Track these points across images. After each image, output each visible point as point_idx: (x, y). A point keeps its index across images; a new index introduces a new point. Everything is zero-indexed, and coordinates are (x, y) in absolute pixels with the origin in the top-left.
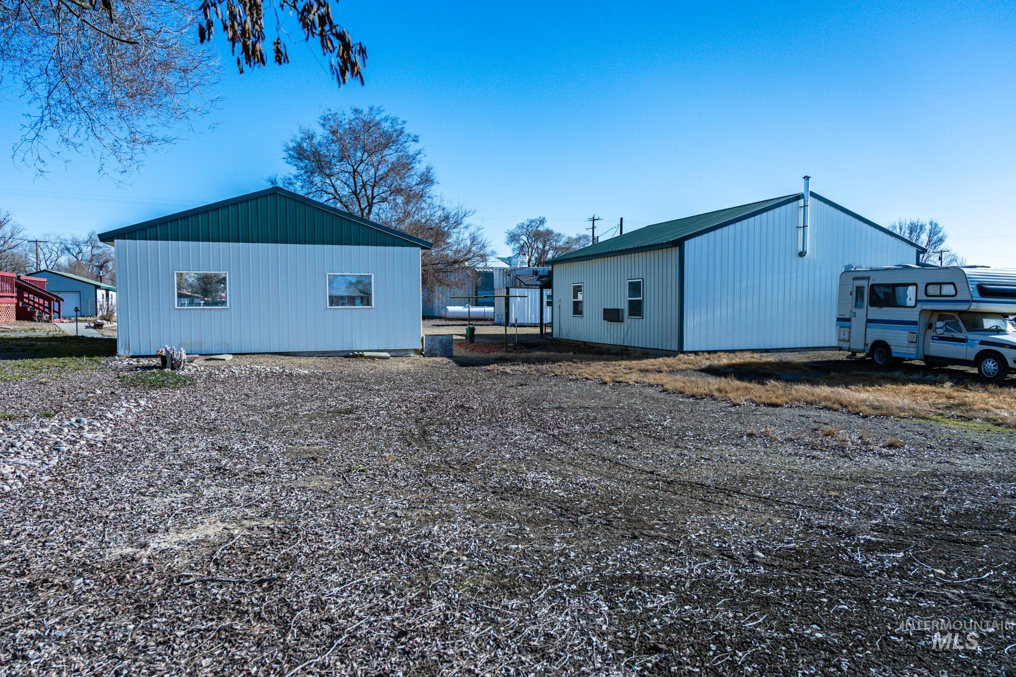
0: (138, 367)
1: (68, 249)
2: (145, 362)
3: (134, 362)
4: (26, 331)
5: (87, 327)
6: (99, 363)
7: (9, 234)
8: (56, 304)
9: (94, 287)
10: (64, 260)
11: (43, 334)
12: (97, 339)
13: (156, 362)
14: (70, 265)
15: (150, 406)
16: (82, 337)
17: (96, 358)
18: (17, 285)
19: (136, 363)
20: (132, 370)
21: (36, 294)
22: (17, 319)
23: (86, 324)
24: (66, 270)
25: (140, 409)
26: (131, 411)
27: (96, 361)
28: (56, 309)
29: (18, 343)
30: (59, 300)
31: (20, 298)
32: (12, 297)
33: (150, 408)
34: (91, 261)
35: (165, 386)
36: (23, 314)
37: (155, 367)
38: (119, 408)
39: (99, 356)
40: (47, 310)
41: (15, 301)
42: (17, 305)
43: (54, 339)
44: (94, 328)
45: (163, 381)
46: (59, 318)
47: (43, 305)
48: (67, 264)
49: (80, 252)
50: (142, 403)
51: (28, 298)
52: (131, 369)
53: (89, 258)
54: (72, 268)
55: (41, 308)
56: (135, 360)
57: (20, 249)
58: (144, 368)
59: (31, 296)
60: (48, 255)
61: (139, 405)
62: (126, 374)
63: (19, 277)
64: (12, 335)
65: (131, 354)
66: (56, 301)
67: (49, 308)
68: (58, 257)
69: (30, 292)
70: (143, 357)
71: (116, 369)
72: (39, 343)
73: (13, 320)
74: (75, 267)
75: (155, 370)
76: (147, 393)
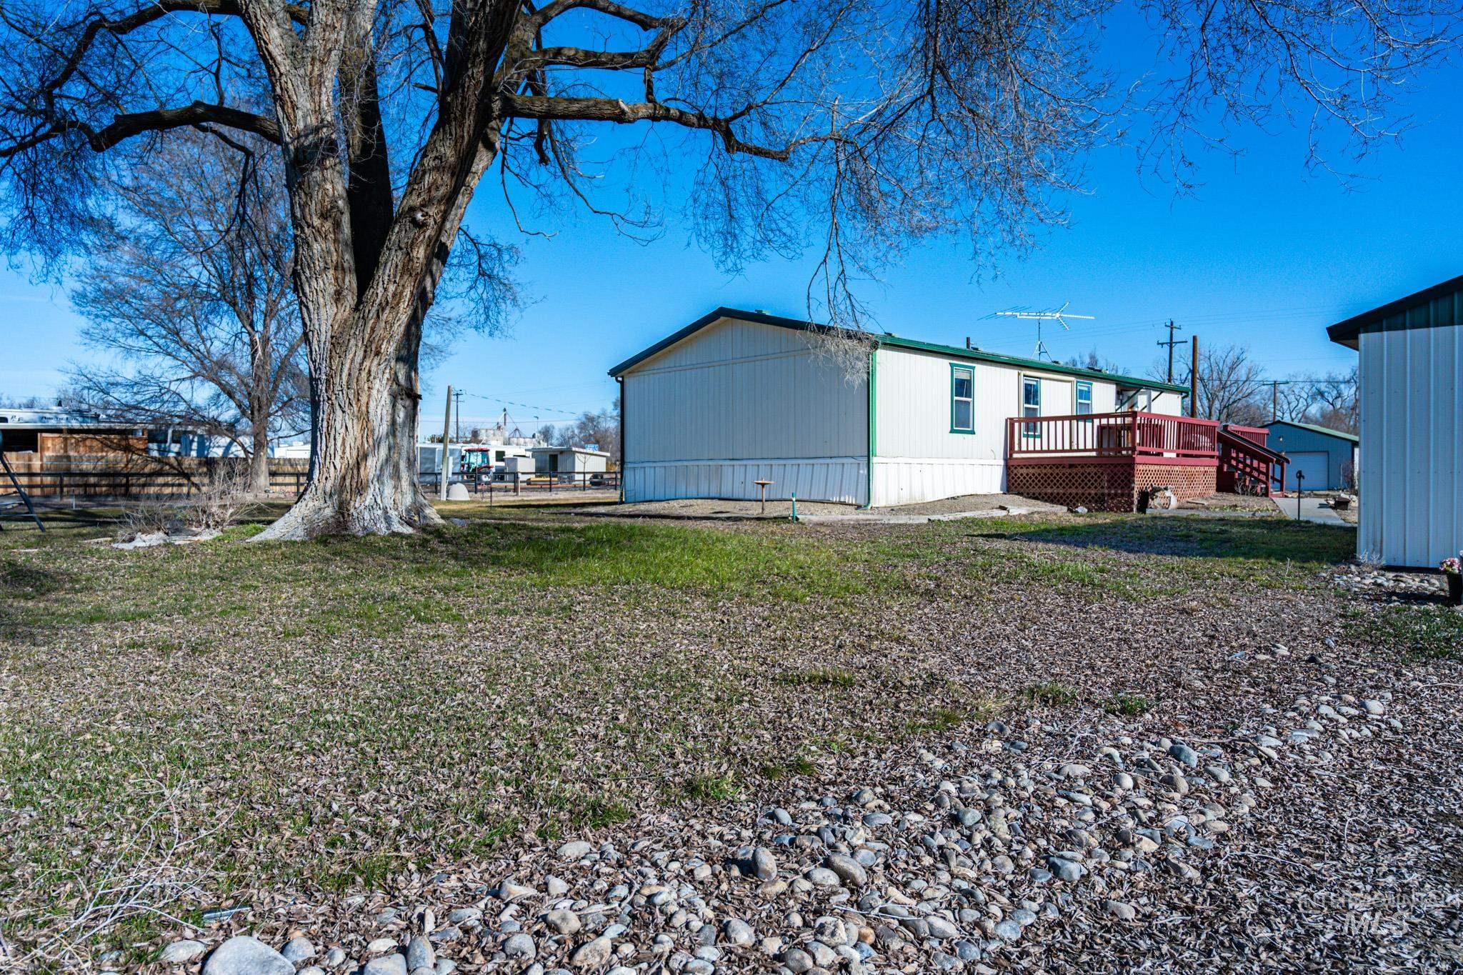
0: (1394, 593)
1: (1321, 394)
2: (1412, 582)
3: (1387, 580)
4: (1222, 508)
5: (1322, 506)
6: (1316, 577)
7: (1244, 378)
8: (1278, 468)
9: (1349, 444)
10: (1314, 410)
11: (1245, 514)
12: (1331, 528)
13: (1436, 584)
14: (1323, 416)
15: (1396, 723)
16: (1308, 522)
17: (1313, 565)
18: (1221, 438)
19: (1391, 583)
20: (1378, 599)
21: (1247, 452)
22: (1218, 490)
23: (1323, 501)
24: (1316, 422)
25: (1366, 732)
26: (1335, 736)
27: (1310, 570)
28: (1278, 476)
29: (1204, 527)
30: (1281, 461)
31: (1224, 458)
32: (1212, 457)
33: (1395, 732)
34: (1353, 409)
35: (1452, 657)
36: (1225, 484)
37: (1433, 598)
38: (1306, 716)
39: (1320, 561)
40: (1263, 477)
41: (1216, 462)
42: (1219, 469)
43: (1264, 523)
44: (1334, 508)
45: (1448, 640)
46: (1281, 489)
47: (1258, 470)
48: (1318, 415)
49: (1339, 395)
50: (1376, 707)
51: (1236, 459)
52: (1379, 596)
53: (1351, 404)
54: (1326, 419)
55: (1255, 474)
56: (1391, 575)
57: (1258, 397)
58: (1410, 597)
59: (1241, 455)
60: (1293, 405)
61: (1363, 718)
62: (1363, 607)
63: (1225, 427)
64: (1203, 515)
65: (1384, 562)
66: (1278, 462)
67: (1267, 474)
68: (1308, 406)
69: (1240, 449)
70: (1409, 570)
71: (1345, 595)
72: (1235, 530)
73: (1212, 492)
74: (1330, 419)
75: (1431, 607)
76: (1398, 675)
